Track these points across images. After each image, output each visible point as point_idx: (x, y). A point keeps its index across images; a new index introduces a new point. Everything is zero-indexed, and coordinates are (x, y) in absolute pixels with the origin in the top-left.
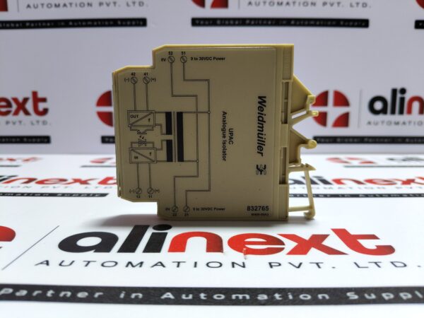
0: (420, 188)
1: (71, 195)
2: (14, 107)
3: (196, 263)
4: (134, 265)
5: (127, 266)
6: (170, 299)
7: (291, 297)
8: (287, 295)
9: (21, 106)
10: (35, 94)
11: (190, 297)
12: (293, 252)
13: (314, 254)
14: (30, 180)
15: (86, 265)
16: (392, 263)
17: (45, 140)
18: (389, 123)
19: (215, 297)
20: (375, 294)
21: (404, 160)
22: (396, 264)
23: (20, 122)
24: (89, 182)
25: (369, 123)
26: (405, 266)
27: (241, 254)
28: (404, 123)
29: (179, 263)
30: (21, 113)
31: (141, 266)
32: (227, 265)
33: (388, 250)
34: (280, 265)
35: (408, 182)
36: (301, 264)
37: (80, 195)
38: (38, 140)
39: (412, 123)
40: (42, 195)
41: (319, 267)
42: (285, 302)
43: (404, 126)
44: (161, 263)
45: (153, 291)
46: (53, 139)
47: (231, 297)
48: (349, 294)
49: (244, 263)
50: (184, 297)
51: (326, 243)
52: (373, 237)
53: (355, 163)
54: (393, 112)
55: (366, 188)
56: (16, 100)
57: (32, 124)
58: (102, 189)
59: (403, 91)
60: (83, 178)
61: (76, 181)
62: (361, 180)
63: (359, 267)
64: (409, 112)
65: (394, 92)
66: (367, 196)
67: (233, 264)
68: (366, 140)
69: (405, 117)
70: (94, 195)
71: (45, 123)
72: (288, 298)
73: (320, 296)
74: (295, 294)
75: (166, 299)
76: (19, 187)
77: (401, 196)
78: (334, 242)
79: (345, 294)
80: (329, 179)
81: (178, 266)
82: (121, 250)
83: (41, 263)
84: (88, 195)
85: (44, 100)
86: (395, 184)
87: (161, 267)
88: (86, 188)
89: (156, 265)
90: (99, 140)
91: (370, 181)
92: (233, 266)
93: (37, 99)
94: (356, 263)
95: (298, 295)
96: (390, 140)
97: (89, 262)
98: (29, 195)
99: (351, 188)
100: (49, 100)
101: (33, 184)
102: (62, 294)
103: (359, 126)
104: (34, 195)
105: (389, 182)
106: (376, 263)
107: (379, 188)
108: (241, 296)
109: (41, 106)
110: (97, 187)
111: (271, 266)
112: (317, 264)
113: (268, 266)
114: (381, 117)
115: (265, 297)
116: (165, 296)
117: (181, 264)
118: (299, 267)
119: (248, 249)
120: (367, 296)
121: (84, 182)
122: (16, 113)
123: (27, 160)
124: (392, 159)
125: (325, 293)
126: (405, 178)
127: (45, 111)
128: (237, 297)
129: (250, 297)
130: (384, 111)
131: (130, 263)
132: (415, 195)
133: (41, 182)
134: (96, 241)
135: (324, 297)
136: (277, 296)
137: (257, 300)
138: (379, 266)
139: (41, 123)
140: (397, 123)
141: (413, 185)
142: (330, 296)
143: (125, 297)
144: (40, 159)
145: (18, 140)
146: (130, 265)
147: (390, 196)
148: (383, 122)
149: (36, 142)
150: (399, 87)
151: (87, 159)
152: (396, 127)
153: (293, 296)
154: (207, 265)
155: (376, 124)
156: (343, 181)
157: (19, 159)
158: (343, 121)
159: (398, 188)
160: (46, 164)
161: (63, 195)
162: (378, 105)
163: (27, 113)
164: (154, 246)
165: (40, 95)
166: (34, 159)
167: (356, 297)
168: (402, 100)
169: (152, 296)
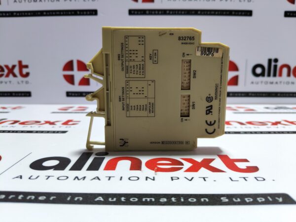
0: (284, 127)
1: (42, 132)
2: (6, 71)
3: (121, 178)
4: (79, 178)
5: (75, 179)
6: (101, 201)
7: (182, 200)
8: (181, 199)
9: (11, 71)
10: (20, 62)
11: (115, 199)
12: (189, 170)
13: (203, 171)
14: (16, 122)
15: (47, 179)
16: (255, 178)
17: (28, 94)
18: (266, 83)
19: (131, 200)
20: (240, 199)
21: (276, 108)
22: (258, 178)
23: (10, 82)
24: (56, 123)
25: (252, 83)
26: (264, 180)
27: (153, 172)
28: (277, 83)
29: (110, 177)
30: (11, 76)
31: (84, 179)
32: (143, 178)
33: (255, 169)
34: (178, 178)
35: (276, 123)
36: (192, 178)
37: (48, 132)
38: (23, 94)
39: (283, 83)
40: (22, 132)
41: (205, 180)
42: (179, 203)
43: (276, 85)
44: (97, 177)
45: (89, 196)
46: (33, 94)
47: (142, 200)
48: (222, 198)
49: (154, 177)
50: (110, 200)
51: (212, 164)
52: (246, 161)
53: (242, 110)
54: (269, 75)
55: (246, 127)
56: (7, 67)
57: (18, 83)
58: (64, 128)
59: (276, 60)
60: (52, 121)
61: (47, 122)
62: (244, 122)
63: (232, 180)
64: (280, 75)
65: (270, 61)
66: (246, 133)
67: (147, 178)
68: (250, 94)
69: (277, 79)
70: (58, 132)
71: (27, 82)
72: (180, 200)
73: (202, 200)
74: (186, 198)
75: (98, 201)
76: (7, 126)
77: (269, 133)
79: (220, 199)
81: (109, 179)
82: (72, 169)
83: (17, 177)
84: (54, 132)
85: (26, 67)
86: (267, 125)
87: (98, 180)
88: (53, 127)
89: (94, 179)
90: (65, 94)
91: (250, 123)
92: (147, 180)
93: (22, 66)
94: (230, 178)
95: (188, 199)
96: (267, 94)
97: (49, 177)
98: (13, 132)
99: (235, 127)
100: (30, 66)
101: (17, 124)
102: (28, 198)
103: (245, 85)
104: (17, 132)
105: (263, 124)
106: (244, 178)
107: (255, 127)
108: (148, 199)
109: (25, 71)
110: (60, 127)
111: (172, 179)
112: (204, 178)
113: (170, 179)
114: (261, 79)
115: (165, 200)
116: (97, 199)
117: (111, 178)
118: (191, 180)
119: (158, 168)
120: (234, 200)
121: (52, 123)
122: (7, 76)
123: (15, 108)
124: (267, 108)
125: (206, 198)
126: (274, 121)
127: (27, 75)
128: (146, 200)
129: (155, 200)
130: (262, 74)
131: (77, 177)
132: (279, 133)
133: (23, 123)
134: (55, 163)
135: (205, 200)
136: (173, 199)
137: (159, 201)
138: (246, 180)
139: (24, 83)
140: (272, 83)
141: (279, 125)
142: (209, 199)
143: (70, 200)
144: (24, 107)
145: (9, 94)
146: (76, 179)
147: (261, 133)
148: (262, 82)
149: (21, 96)
150: (273, 58)
151: (56, 108)
152: (272, 85)
153: (184, 199)
154: (129, 179)
155: (257, 83)
156: (231, 123)
157: (9, 107)
159: (268, 127)
160: (28, 111)
161: (37, 132)
163: (15, 76)
164: (94, 167)
165: (24, 63)
166: (20, 108)
167: (227, 200)
168: (275, 66)
169: (89, 199)
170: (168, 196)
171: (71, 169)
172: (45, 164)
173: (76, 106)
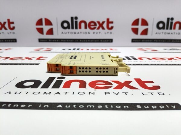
0: (176, 61)
1: (24, 64)
3: (74, 93)
4: (47, 93)
5: (44, 94)
6: (60, 107)
7: (112, 107)
8: (111, 106)
9: (3, 26)
10: (9, 20)
11: (69, 106)
12: (116, 88)
13: (125, 89)
14: (7, 58)
15: (26, 94)
16: (158, 93)
17: (14, 41)
18: (165, 33)
19: (80, 106)
20: (149, 106)
21: (171, 50)
22: (160, 94)
23: (3, 33)
24: (32, 59)
25: (157, 33)
26: (164, 94)
27: (94, 89)
28: (172, 33)
29: (66, 93)
30: (3, 29)
31: (50, 94)
32: (87, 93)
33: (158, 88)
34: (109, 93)
35: (171, 59)
36: (118, 93)
37: (27, 64)
38: (11, 41)
39: (176, 34)
40: (11, 64)
41: (126, 94)
42: (109, 109)
43: (172, 35)
44: (58, 92)
45: (53, 104)
46: (18, 40)
47: (86, 106)
48: (137, 106)
49: (94, 93)
50: (66, 107)
51: (131, 84)
52: (152, 82)
53: (149, 51)
54: (167, 29)
55: (152, 61)
56: (1, 23)
57: (8, 34)
58: (37, 62)
59: (172, 19)
60: (30, 57)
61: (27, 58)
63: (143, 95)
64: (174, 28)
65: (168, 19)
66: (152, 65)
67: (89, 93)
68: (155, 41)
69: (173, 31)
70: (33, 64)
71: (14, 33)
72: (111, 107)
73: (125, 107)
74: (114, 106)
75: (59, 107)
76: (2, 61)
77: (167, 65)
78: (134, 84)
79: (136, 106)
80: (136, 58)
81: (66, 94)
83: (7, 93)
84: (31, 64)
85: (13, 23)
86: (165, 60)
87: (59, 94)
88: (31, 61)
89: (56, 93)
90: (38, 40)
91: (154, 58)
92: (89, 94)
93: (10, 23)
94: (142, 93)
95: (115, 106)
96: (165, 41)
97: (28, 92)
98: (5, 64)
99: (146, 61)
100: (15, 23)
103: (152, 34)
104: (8, 64)
105: (163, 59)
106: (151, 93)
107: (158, 61)
108: (91, 106)
109: (12, 26)
110: (35, 61)
111: (106, 94)
112: (126, 93)
113: (104, 93)
114: (162, 31)
115: (101, 107)
116: (58, 106)
117: (67, 93)
118: (117, 94)
119: (97, 87)
120: (145, 107)
121: (30, 59)
122: (1, 29)
123: (7, 50)
124: (165, 49)
125: (127, 105)
127: (14, 28)
128: (89, 107)
129: (95, 107)
130: (163, 28)
131: (45, 93)
132: (173, 65)
133: (12, 59)
136: (106, 106)
137: (97, 108)
138: (152, 94)
139: (12, 33)
140: (169, 33)
141: (173, 60)
142: (129, 106)
143: (41, 107)
144: (12, 49)
145: (3, 41)
146: (45, 94)
147: (162, 65)
148: (162, 33)
150: (170, 17)
151: (33, 49)
152: (168, 35)
153: (113, 106)
154: (78, 93)
155: (160, 34)
156: (142, 58)
157: (3, 49)
158: (145, 32)
159: (166, 61)
160: (14, 51)
161: (20, 64)
162: (161, 25)
163: (6, 29)
164: (57, 86)
165: (11, 21)
166: (10, 49)
167: (140, 107)
168: (172, 23)
169: (53, 106)
170: (103, 104)
171: (42, 87)
172: (25, 84)
173: (45, 48)
